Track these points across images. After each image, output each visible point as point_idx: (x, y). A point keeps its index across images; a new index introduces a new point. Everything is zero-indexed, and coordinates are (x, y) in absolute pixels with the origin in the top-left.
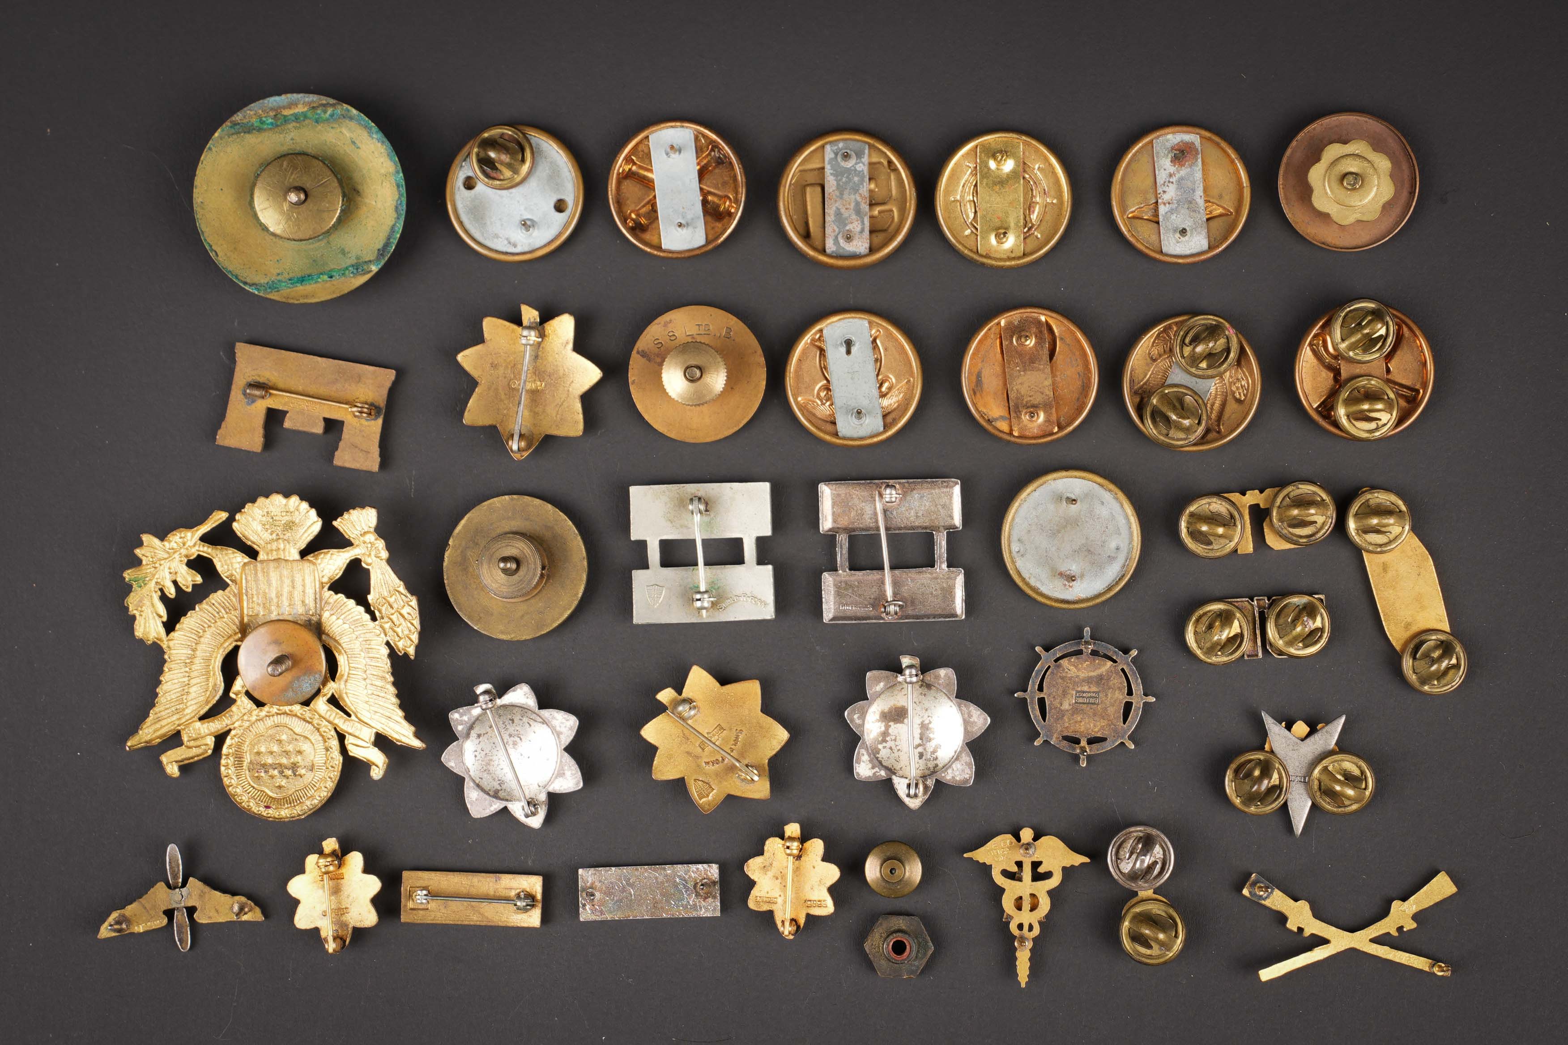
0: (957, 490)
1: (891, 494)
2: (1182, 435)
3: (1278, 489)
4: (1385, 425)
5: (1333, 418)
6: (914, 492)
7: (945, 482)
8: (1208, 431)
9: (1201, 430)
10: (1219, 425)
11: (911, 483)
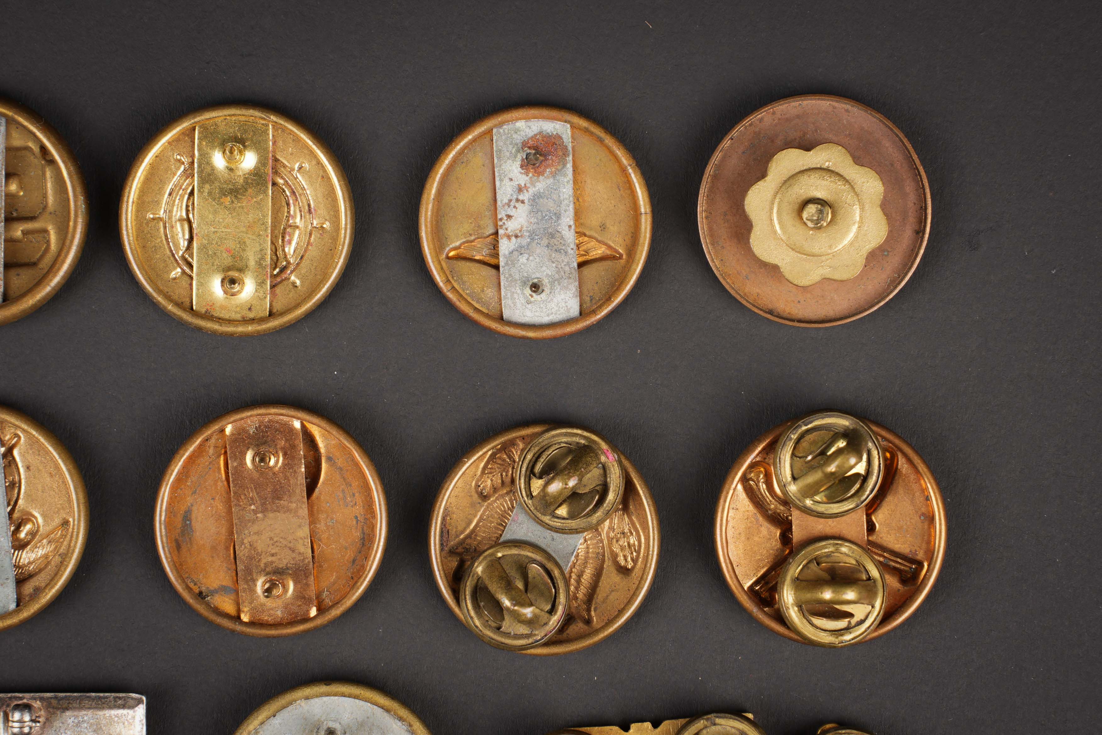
0: (141, 711)
1: (21, 721)
2: (523, 630)
3: (681, 722)
4: (862, 622)
5: (776, 606)
6: (68, 713)
7: (120, 698)
8: (569, 619)
9: (556, 620)
10: (589, 610)
11: (62, 698)
